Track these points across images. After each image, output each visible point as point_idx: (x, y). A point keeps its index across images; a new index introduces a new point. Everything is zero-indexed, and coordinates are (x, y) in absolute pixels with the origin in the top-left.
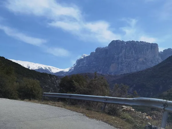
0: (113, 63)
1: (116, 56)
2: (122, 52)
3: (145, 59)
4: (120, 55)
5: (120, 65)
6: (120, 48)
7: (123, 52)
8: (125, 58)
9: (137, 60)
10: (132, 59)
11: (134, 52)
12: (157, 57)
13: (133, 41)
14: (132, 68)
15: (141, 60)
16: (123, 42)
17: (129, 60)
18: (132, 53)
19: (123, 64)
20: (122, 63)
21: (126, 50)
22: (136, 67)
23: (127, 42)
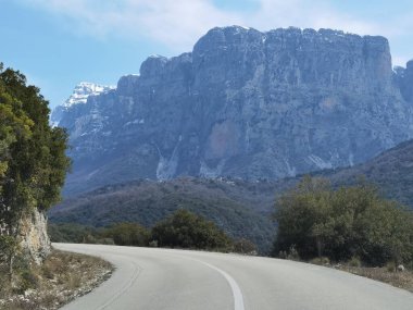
0: (220, 122)
1: (231, 94)
2: (252, 76)
3: (346, 101)
4: (248, 87)
5: (249, 130)
6: (245, 59)
7: (257, 75)
8: (267, 100)
9: (314, 106)
10: (296, 103)
11: (298, 73)
12: (388, 89)
13: (291, 30)
14: (297, 141)
15: (328, 104)
16: (252, 35)
17: (285, 107)
18: (292, 80)
19: (260, 125)
20: (254, 121)
21: (270, 66)
22: (312, 133)
23: (269, 33)
